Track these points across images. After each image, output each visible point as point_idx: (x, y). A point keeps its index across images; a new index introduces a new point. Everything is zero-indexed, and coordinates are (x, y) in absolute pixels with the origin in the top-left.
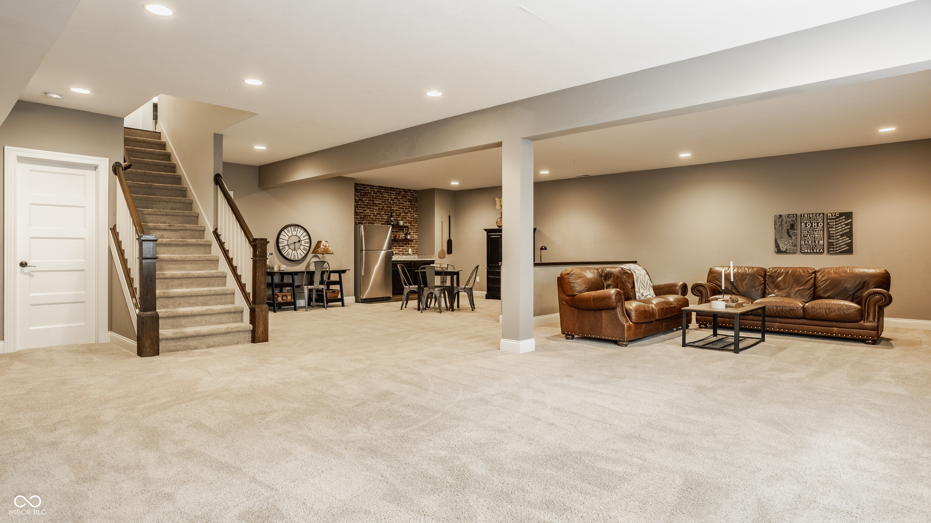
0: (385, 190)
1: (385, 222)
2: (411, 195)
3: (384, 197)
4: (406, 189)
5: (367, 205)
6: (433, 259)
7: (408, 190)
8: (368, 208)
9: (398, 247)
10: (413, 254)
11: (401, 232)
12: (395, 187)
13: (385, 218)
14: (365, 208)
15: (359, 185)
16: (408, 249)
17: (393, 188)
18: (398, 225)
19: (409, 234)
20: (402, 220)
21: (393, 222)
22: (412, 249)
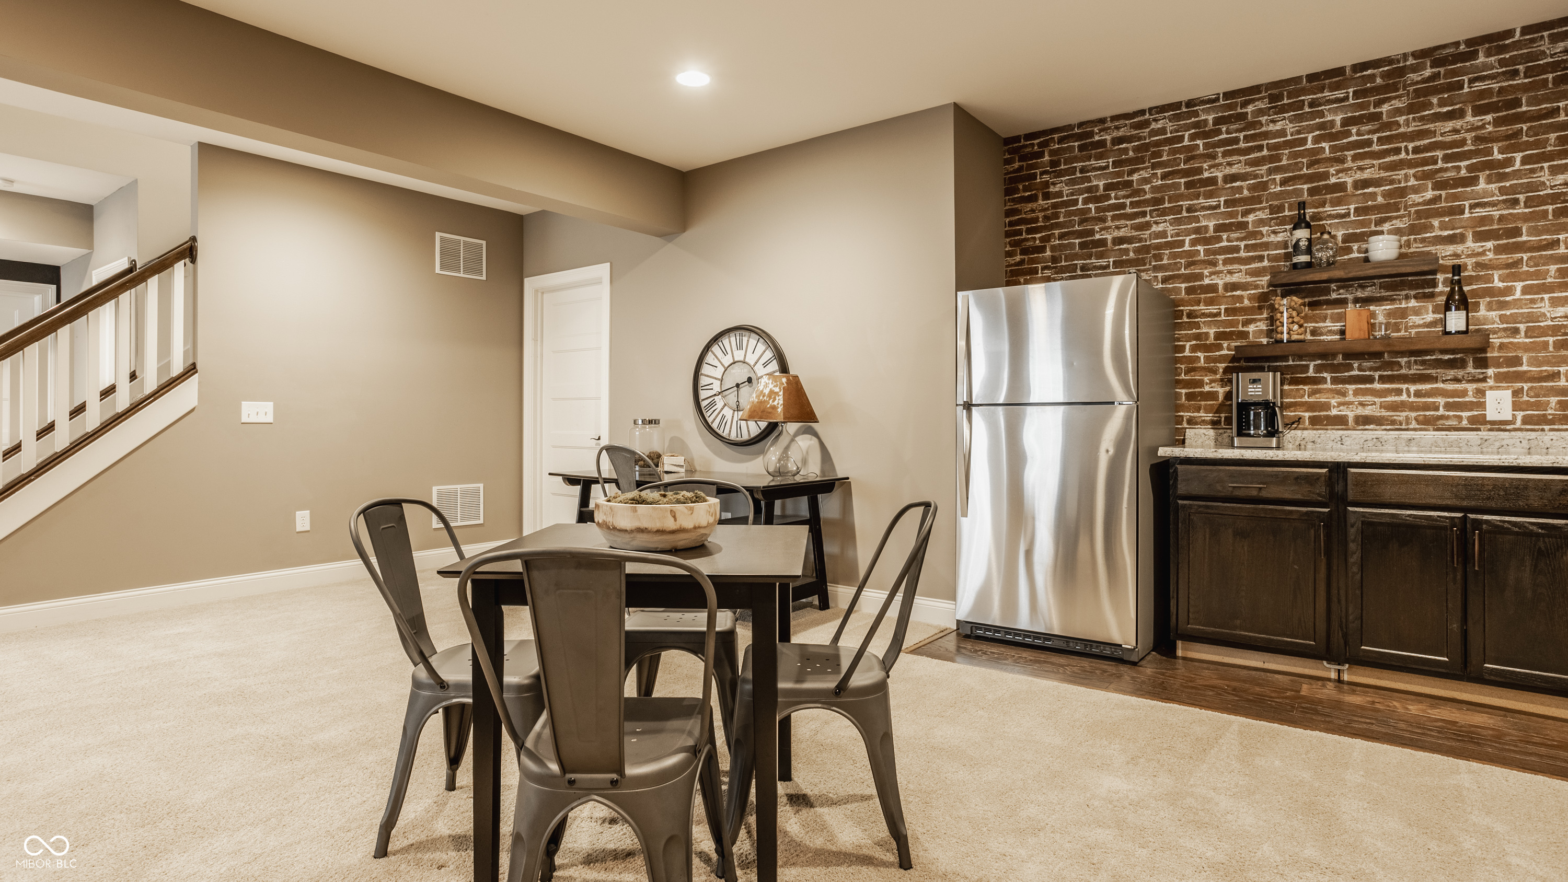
0: (1273, 98)
1: (1271, 259)
2: (1502, 63)
3: (1266, 135)
4: (1457, 44)
5: (1158, 201)
7: (1470, 42)
8: (1164, 213)
9: (1377, 386)
10: (1526, 420)
11: (1407, 298)
12: (1347, 61)
13: (1280, 238)
14: (1144, 214)
15: (1109, 124)
16: (1481, 393)
17: (1340, 71)
18: (1367, 260)
19: (1464, 304)
20: (1413, 230)
21: (1309, 251)
22: (1516, 393)
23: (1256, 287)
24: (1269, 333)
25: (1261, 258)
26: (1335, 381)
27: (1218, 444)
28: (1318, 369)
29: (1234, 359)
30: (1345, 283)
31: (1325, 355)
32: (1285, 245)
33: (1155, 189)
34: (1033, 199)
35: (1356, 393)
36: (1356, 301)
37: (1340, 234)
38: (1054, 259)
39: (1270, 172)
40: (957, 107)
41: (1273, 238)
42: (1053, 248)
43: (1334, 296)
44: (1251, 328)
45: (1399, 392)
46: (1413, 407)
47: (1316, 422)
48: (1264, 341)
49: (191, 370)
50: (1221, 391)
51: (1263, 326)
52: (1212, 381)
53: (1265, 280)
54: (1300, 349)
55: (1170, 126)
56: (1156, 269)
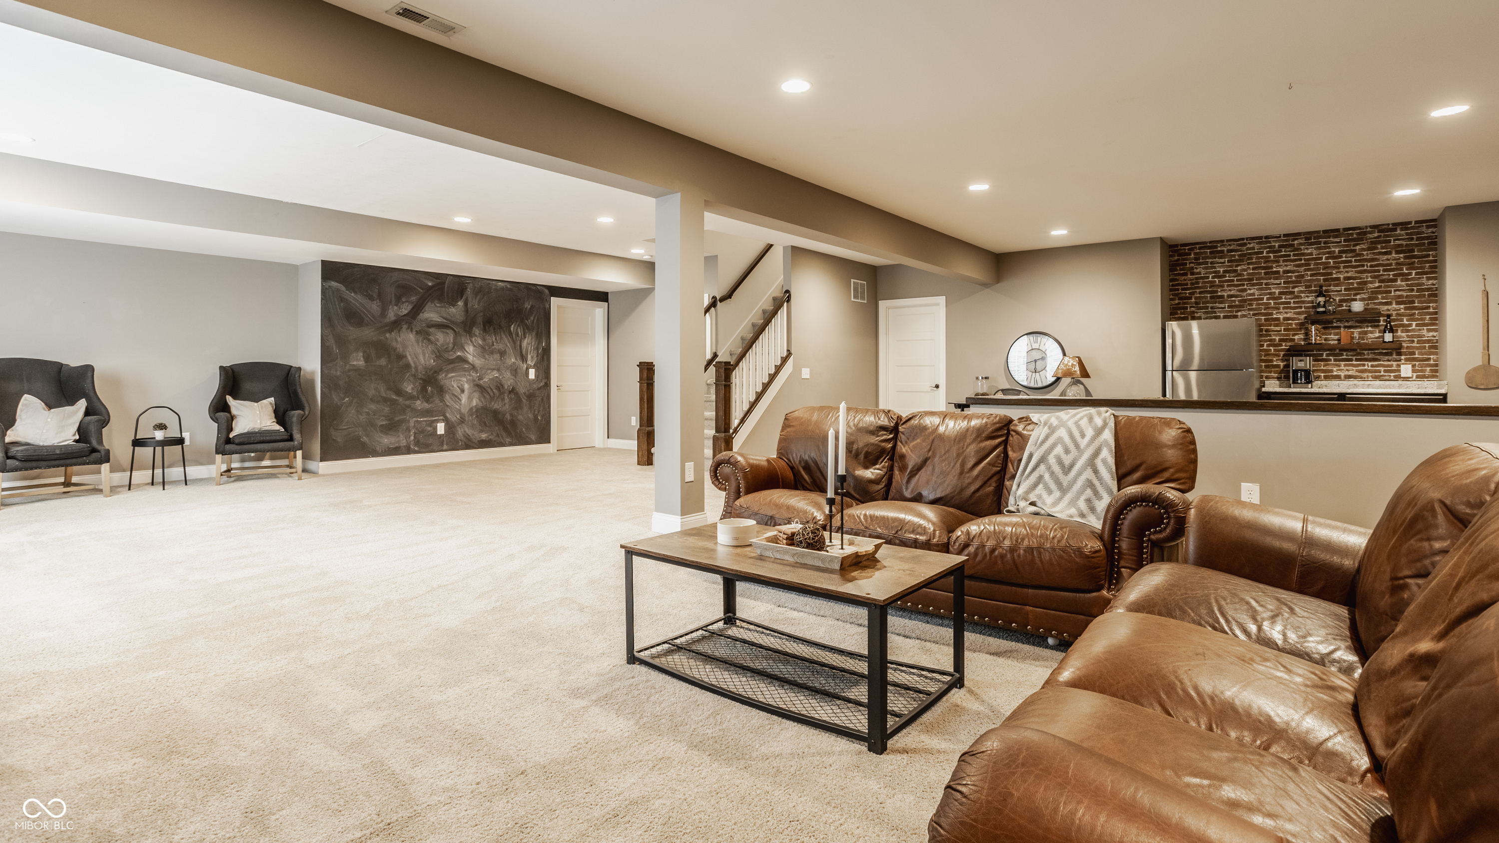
0: (1307, 239)
1: (1305, 308)
3: (1303, 254)
4: (1388, 224)
5: (1250, 280)
6: (1443, 391)
7: (1394, 224)
8: (1254, 285)
9: (1354, 362)
10: (1417, 377)
11: (1367, 327)
12: (1341, 226)
13: (1310, 299)
14: (1243, 285)
15: (1225, 243)
16: (1399, 366)
17: (1338, 230)
18: (1350, 311)
19: (1392, 330)
20: (1370, 299)
21: (1324, 306)
22: (1413, 366)
23: (1299, 320)
24: (1305, 340)
25: (1301, 307)
26: (1335, 360)
27: (1280, 387)
28: (1328, 355)
29: (1288, 350)
30: (1339, 320)
31: (1332, 350)
32: (1312, 302)
33: (1248, 274)
34: (1185, 274)
35: (1345, 365)
36: (1345, 327)
37: (1337, 299)
38: (1196, 303)
39: (1305, 270)
40: (1161, 238)
41: (1306, 299)
42: (1196, 298)
43: (1335, 325)
44: (1296, 337)
45: (1364, 365)
46: (1370, 371)
47: (1326, 378)
48: (1303, 343)
49: (789, 354)
50: (1282, 364)
51: (1302, 337)
52: (1277, 360)
53: (1303, 317)
54: (1320, 347)
55: (1257, 246)
56: (1250, 310)
